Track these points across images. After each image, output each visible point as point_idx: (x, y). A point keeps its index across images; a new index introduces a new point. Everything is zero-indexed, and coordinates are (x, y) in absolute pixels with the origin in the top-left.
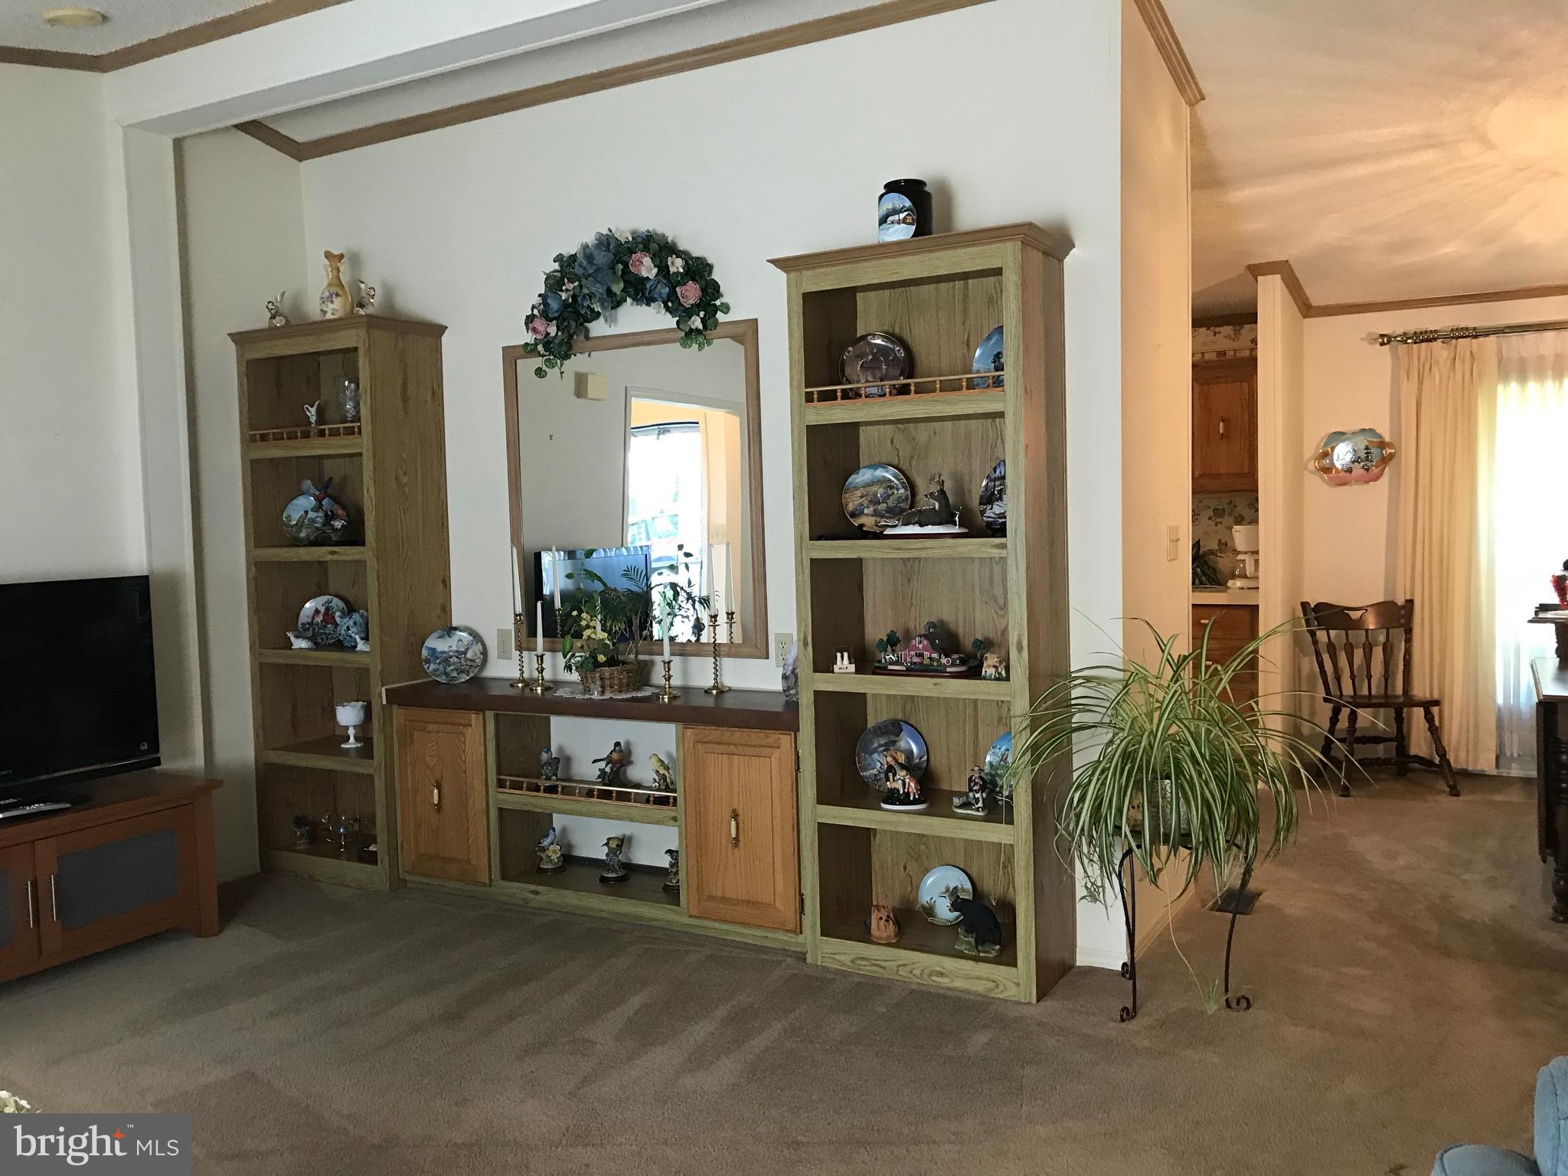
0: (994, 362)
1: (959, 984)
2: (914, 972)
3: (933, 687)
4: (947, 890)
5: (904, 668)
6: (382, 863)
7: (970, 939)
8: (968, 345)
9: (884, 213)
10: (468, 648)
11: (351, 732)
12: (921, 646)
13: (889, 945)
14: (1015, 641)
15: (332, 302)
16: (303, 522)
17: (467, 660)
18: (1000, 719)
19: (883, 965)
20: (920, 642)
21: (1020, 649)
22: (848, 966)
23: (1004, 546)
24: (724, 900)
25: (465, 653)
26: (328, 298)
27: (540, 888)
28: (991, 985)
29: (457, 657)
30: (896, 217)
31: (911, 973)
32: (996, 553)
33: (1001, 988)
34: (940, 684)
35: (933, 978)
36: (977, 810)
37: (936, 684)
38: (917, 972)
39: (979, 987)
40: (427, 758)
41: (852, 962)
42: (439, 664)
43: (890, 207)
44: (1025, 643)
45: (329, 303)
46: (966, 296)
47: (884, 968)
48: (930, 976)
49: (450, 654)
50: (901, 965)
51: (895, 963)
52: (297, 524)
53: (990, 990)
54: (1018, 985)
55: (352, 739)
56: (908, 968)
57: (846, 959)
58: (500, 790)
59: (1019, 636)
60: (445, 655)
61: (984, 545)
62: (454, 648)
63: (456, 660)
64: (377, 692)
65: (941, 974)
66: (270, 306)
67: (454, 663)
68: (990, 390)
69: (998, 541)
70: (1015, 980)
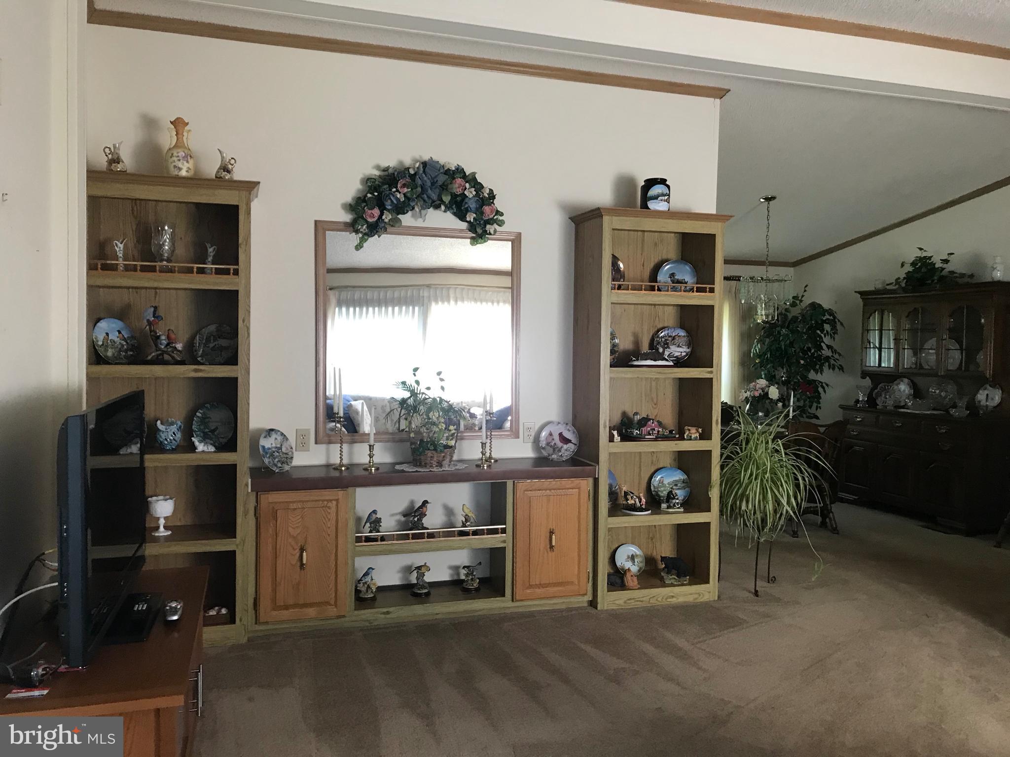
0: (671, 278)
1: (681, 600)
3: (674, 445)
4: (628, 557)
5: (655, 437)
6: (241, 620)
7: (673, 576)
8: (643, 266)
9: (656, 194)
10: (282, 445)
11: (162, 522)
12: (653, 425)
13: (639, 589)
15: (188, 162)
16: (107, 343)
17: (283, 453)
18: (652, 463)
19: (642, 600)
20: (653, 423)
21: (717, 423)
22: (622, 606)
23: (711, 372)
24: (540, 586)
25: (280, 448)
26: (184, 157)
27: (391, 609)
28: (696, 596)
29: (277, 452)
30: (663, 198)
31: (657, 600)
32: (708, 376)
33: (701, 596)
34: (678, 444)
35: (668, 600)
36: (679, 508)
37: (676, 444)
38: (660, 599)
39: (690, 599)
40: (290, 530)
41: (625, 602)
42: (269, 457)
43: (660, 191)
44: (719, 421)
45: (185, 162)
46: (643, 240)
47: (642, 601)
48: (666, 599)
49: (273, 449)
50: (651, 598)
51: (649, 597)
52: (103, 345)
53: (696, 599)
54: (710, 592)
55: (162, 529)
56: (655, 598)
57: (621, 602)
58: (357, 544)
59: (717, 417)
60: (270, 451)
61: (703, 371)
62: (274, 445)
63: (277, 454)
64: (245, 482)
65: (673, 597)
66: (107, 150)
67: (277, 456)
68: (708, 294)
69: (709, 369)
70: (708, 591)
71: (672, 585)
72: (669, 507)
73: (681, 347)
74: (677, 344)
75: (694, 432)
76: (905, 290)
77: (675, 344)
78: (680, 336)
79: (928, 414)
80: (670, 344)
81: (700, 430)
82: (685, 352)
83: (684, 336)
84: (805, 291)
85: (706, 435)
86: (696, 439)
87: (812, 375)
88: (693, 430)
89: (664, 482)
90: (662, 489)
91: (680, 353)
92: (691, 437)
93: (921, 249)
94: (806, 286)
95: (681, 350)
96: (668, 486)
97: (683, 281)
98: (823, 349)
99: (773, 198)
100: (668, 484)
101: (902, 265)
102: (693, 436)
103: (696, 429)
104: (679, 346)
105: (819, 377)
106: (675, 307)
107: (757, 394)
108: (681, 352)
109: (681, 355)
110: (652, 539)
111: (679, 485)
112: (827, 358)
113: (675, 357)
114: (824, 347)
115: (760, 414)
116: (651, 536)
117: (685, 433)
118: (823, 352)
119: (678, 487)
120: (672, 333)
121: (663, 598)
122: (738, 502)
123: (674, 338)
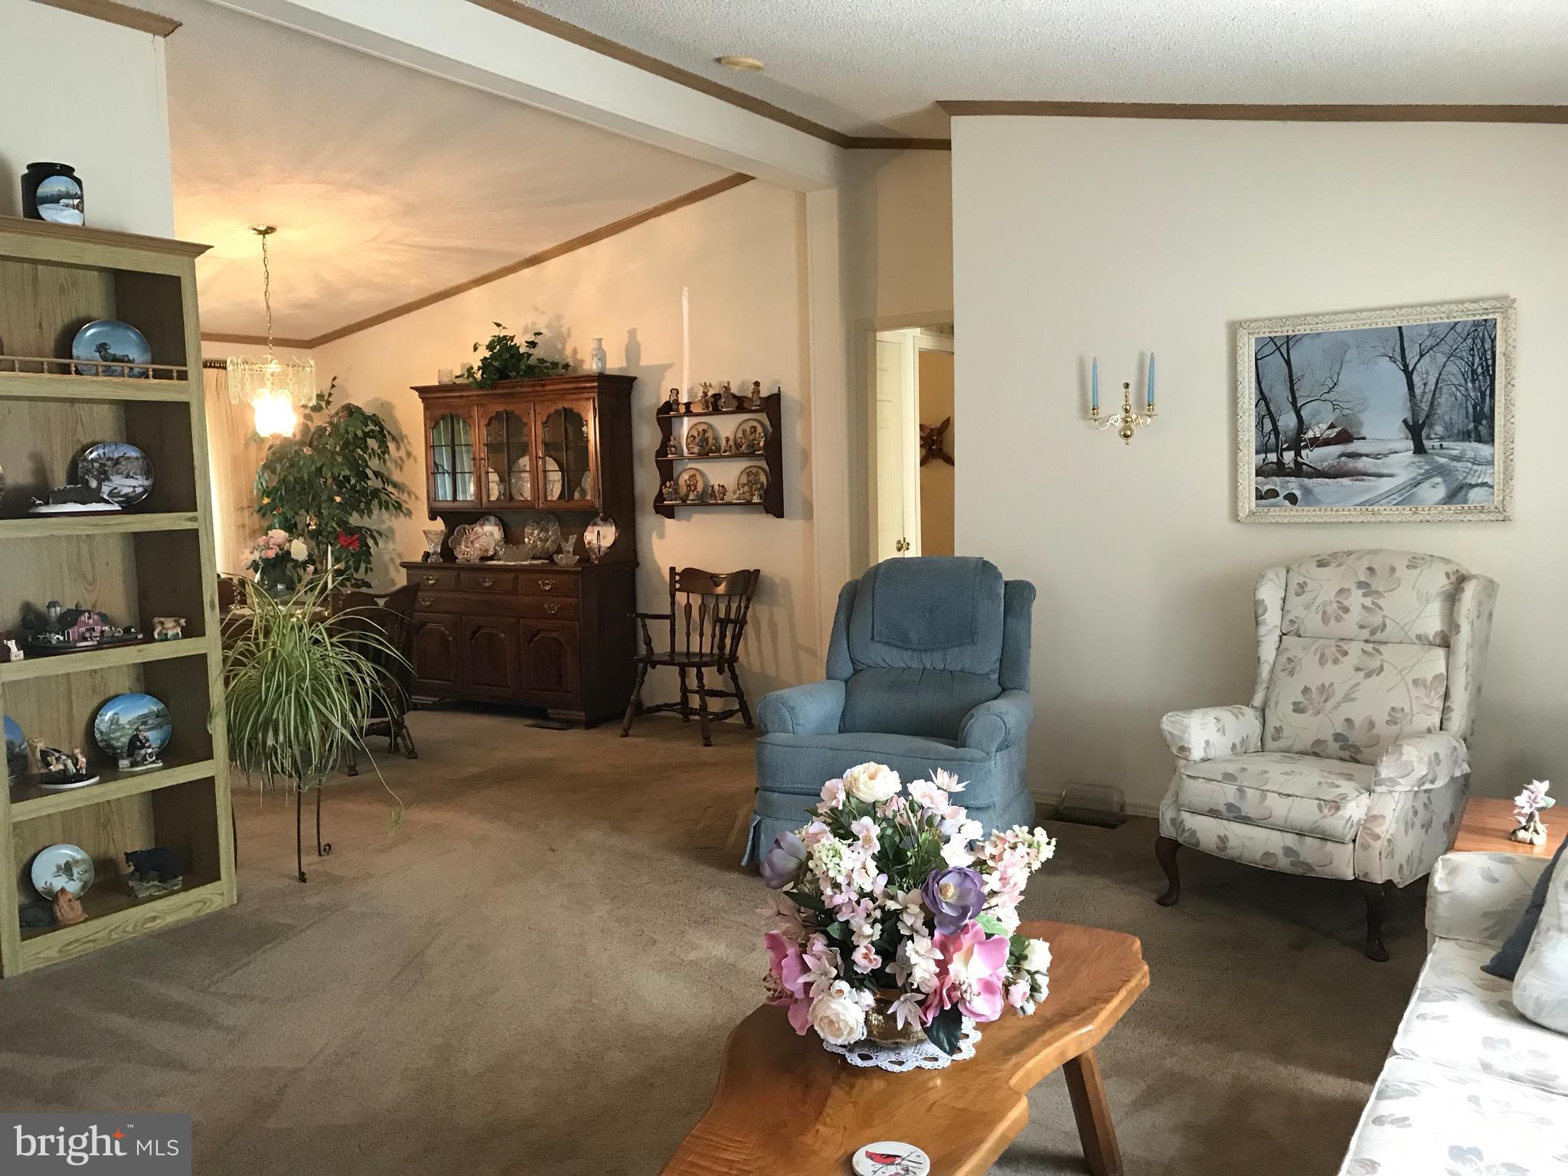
0: (100, 352)
1: (171, 919)
2: (128, 929)
4: (59, 868)
5: (96, 643)
7: (152, 883)
8: (41, 327)
9: (54, 193)
12: (91, 621)
14: (209, 601)
18: (93, 691)
19: (94, 939)
20: (89, 618)
21: (212, 607)
22: (55, 958)
23: (194, 519)
28: (199, 905)
30: (70, 201)
32: (189, 525)
34: (143, 650)
35: (145, 926)
37: (139, 651)
38: (129, 929)
39: (189, 913)
41: (61, 951)
43: (63, 189)
44: (217, 601)
47: (94, 941)
48: (142, 925)
50: (113, 930)
51: (107, 930)
53: (199, 910)
54: (222, 894)
56: (121, 929)
57: (52, 952)
59: (212, 595)
61: (179, 518)
65: (154, 918)
68: (175, 382)
69: (190, 514)
70: (220, 892)
71: (152, 899)
72: (132, 765)
73: (132, 477)
74: (125, 473)
75: (172, 627)
76: (480, 385)
77: (121, 473)
78: (128, 458)
79: (526, 565)
80: (110, 472)
81: (183, 621)
82: (141, 486)
83: (137, 458)
84: (333, 386)
85: (194, 629)
86: (176, 637)
87: (355, 520)
88: (170, 623)
89: (120, 722)
90: (118, 734)
91: (132, 489)
92: (166, 634)
93: (498, 325)
94: (334, 379)
95: (133, 482)
96: (127, 726)
97: (126, 359)
98: (369, 479)
99: (270, 230)
100: (130, 723)
101: (475, 349)
102: (170, 633)
103: (175, 621)
104: (128, 476)
105: (366, 522)
106: (114, 407)
107: (271, 554)
108: (134, 487)
109: (134, 491)
110: (105, 827)
111: (150, 722)
112: (376, 493)
113: (122, 496)
114: (370, 474)
115: (280, 587)
116: (102, 820)
117: (154, 630)
118: (370, 483)
119: (147, 727)
120: (112, 453)
121: (136, 925)
122: (260, 735)
123: (117, 462)
